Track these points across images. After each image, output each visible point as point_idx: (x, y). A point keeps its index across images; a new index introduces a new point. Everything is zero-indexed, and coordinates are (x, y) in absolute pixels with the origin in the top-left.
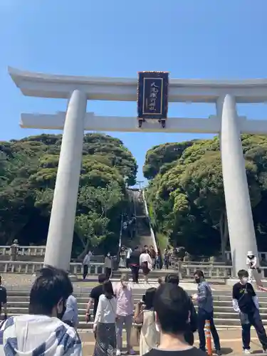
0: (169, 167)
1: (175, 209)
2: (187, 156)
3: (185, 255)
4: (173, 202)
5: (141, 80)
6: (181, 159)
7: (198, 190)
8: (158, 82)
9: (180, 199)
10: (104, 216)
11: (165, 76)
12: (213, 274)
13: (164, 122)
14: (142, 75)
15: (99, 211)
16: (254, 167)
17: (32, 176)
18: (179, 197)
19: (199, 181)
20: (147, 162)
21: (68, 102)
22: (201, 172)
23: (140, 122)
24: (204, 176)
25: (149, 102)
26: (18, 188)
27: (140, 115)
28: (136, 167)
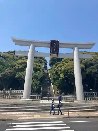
0: (58, 64)
1: (60, 78)
2: (64, 61)
3: (63, 93)
4: (59, 76)
5: (51, 42)
6: (62, 62)
7: (67, 73)
8: (56, 43)
9: (62, 75)
10: (38, 81)
11: (58, 41)
12: (71, 99)
13: (58, 55)
14: (51, 41)
15: (36, 79)
16: (84, 67)
17: (14, 67)
18: (61, 74)
19: (68, 70)
20: (50, 61)
21: (29, 47)
22: (68, 68)
23: (51, 54)
24: (69, 69)
25: (54, 49)
26: (10, 71)
27: (51, 52)
28: (47, 63)
